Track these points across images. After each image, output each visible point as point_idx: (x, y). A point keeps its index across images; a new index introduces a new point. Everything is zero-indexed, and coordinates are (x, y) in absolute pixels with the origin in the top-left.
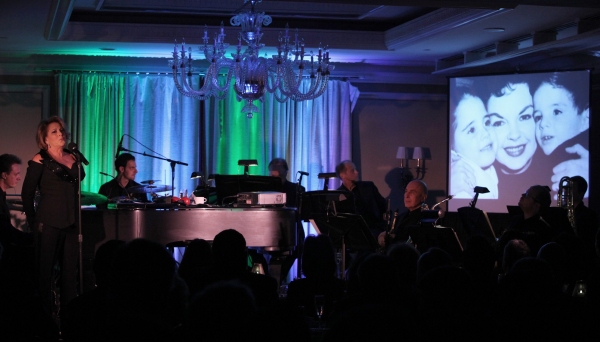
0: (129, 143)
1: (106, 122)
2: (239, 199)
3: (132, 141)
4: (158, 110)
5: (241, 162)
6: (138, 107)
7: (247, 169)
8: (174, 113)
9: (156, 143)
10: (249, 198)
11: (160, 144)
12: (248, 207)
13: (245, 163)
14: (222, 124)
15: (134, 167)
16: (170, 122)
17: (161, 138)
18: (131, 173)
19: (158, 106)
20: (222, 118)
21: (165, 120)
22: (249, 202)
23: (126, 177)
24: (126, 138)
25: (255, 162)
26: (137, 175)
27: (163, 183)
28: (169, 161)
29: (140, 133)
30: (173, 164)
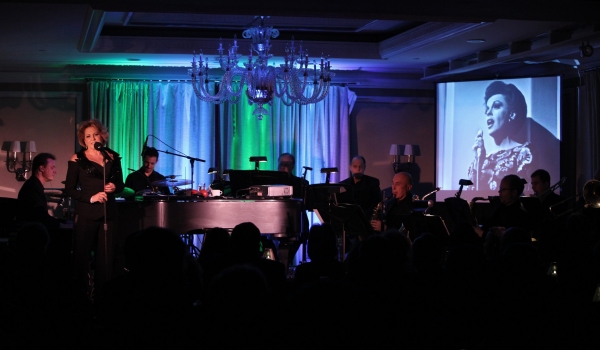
0: (153, 142)
1: (132, 124)
2: (251, 192)
3: (156, 140)
4: (178, 113)
5: (252, 159)
6: (161, 111)
7: (257, 165)
8: (193, 116)
10: (260, 191)
11: (181, 143)
12: (259, 199)
13: (255, 159)
14: (235, 125)
16: (189, 124)
17: (181, 138)
20: (235, 119)
21: (185, 122)
22: (260, 194)
24: (150, 138)
25: (264, 158)
27: (183, 178)
28: (188, 157)
29: (162, 133)
30: (192, 160)
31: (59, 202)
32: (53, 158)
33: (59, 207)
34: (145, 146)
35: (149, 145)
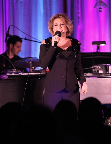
2: (93, 70)
4: (34, 6)
5: (94, 43)
6: (19, 4)
7: (98, 48)
8: (45, 8)
9: (33, 30)
10: (101, 69)
12: (100, 76)
13: (97, 43)
14: (80, 15)
15: (20, 47)
16: (42, 15)
17: (36, 26)
18: (17, 49)
19: (34, 3)
20: (79, 11)
21: (39, 13)
22: (101, 72)
23: (13, 52)
25: (104, 42)
26: (20, 53)
34: (8, 34)
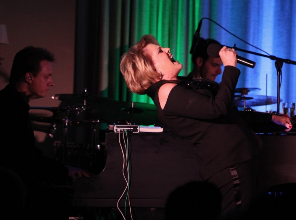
3: (215, 26)
11: (258, 31)
27: (262, 93)
28: (272, 58)
29: (227, 17)
30: (279, 63)
31: (48, 130)
32: (49, 58)
33: (48, 138)
34: (196, 37)
35: (204, 35)
